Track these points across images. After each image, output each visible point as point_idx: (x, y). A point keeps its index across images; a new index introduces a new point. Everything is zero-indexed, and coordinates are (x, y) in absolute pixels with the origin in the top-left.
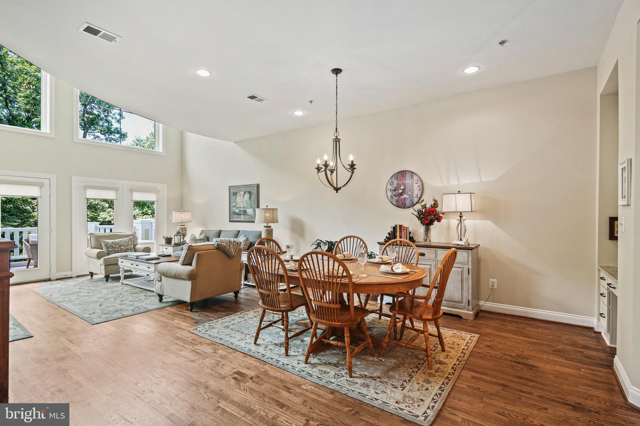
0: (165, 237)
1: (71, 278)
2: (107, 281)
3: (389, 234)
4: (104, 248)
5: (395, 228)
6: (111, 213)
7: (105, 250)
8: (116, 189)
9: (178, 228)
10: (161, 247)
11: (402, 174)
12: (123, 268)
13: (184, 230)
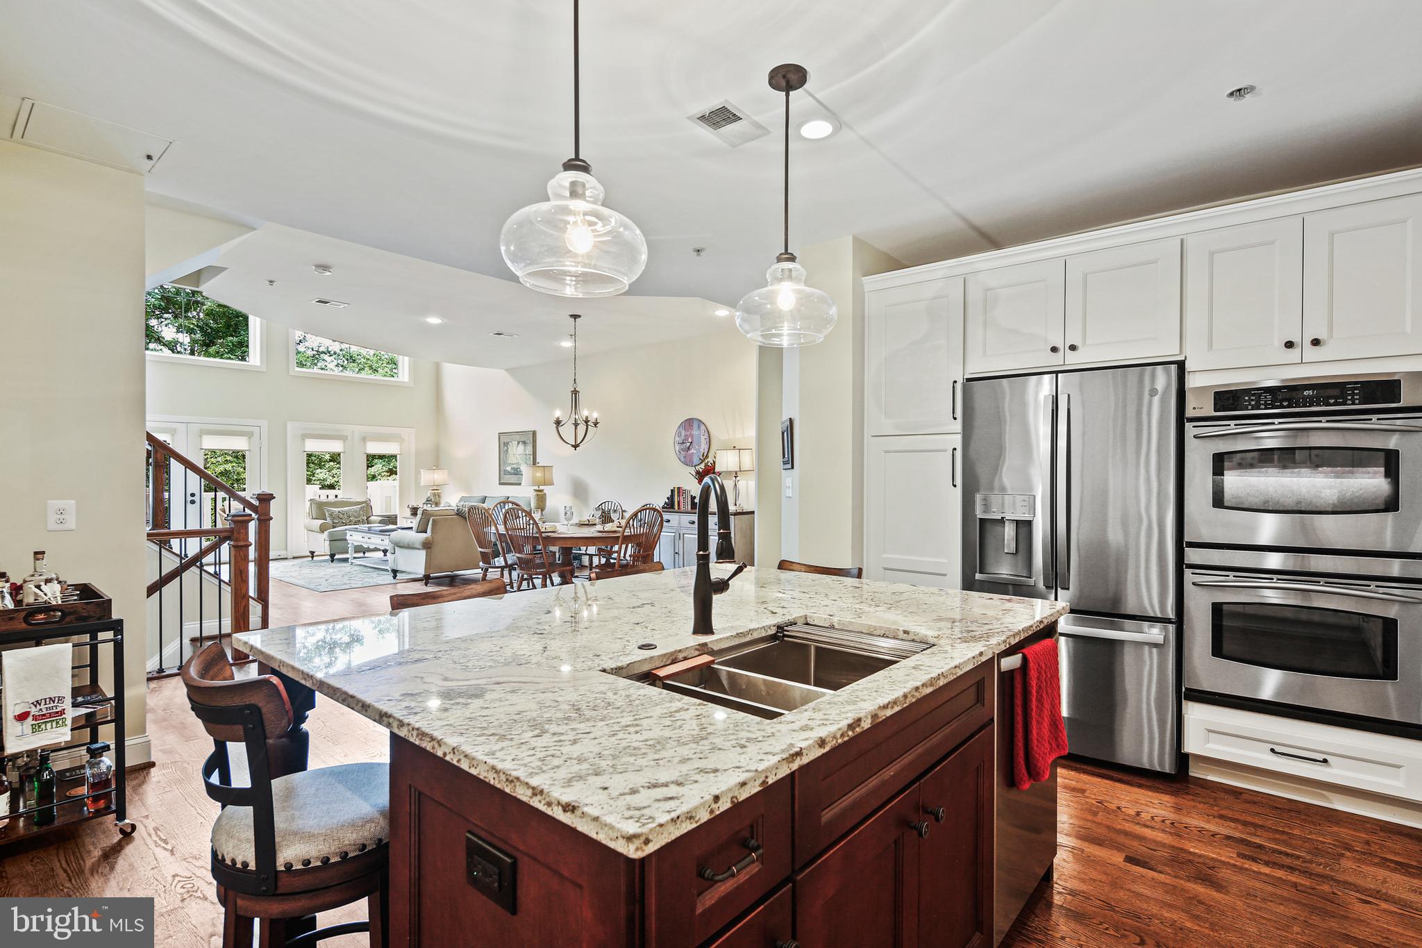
0: (410, 506)
1: (286, 559)
2: (332, 561)
3: (668, 498)
4: (328, 519)
5: (672, 491)
6: (334, 471)
7: (329, 520)
8: (343, 438)
9: (429, 494)
10: (405, 520)
11: (689, 423)
12: (353, 544)
13: (437, 497)
